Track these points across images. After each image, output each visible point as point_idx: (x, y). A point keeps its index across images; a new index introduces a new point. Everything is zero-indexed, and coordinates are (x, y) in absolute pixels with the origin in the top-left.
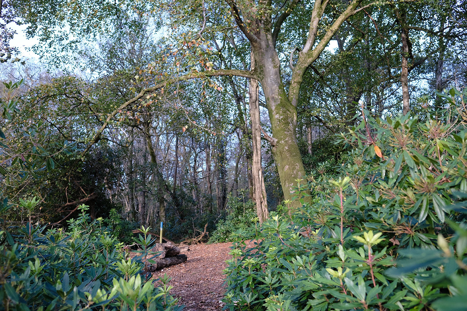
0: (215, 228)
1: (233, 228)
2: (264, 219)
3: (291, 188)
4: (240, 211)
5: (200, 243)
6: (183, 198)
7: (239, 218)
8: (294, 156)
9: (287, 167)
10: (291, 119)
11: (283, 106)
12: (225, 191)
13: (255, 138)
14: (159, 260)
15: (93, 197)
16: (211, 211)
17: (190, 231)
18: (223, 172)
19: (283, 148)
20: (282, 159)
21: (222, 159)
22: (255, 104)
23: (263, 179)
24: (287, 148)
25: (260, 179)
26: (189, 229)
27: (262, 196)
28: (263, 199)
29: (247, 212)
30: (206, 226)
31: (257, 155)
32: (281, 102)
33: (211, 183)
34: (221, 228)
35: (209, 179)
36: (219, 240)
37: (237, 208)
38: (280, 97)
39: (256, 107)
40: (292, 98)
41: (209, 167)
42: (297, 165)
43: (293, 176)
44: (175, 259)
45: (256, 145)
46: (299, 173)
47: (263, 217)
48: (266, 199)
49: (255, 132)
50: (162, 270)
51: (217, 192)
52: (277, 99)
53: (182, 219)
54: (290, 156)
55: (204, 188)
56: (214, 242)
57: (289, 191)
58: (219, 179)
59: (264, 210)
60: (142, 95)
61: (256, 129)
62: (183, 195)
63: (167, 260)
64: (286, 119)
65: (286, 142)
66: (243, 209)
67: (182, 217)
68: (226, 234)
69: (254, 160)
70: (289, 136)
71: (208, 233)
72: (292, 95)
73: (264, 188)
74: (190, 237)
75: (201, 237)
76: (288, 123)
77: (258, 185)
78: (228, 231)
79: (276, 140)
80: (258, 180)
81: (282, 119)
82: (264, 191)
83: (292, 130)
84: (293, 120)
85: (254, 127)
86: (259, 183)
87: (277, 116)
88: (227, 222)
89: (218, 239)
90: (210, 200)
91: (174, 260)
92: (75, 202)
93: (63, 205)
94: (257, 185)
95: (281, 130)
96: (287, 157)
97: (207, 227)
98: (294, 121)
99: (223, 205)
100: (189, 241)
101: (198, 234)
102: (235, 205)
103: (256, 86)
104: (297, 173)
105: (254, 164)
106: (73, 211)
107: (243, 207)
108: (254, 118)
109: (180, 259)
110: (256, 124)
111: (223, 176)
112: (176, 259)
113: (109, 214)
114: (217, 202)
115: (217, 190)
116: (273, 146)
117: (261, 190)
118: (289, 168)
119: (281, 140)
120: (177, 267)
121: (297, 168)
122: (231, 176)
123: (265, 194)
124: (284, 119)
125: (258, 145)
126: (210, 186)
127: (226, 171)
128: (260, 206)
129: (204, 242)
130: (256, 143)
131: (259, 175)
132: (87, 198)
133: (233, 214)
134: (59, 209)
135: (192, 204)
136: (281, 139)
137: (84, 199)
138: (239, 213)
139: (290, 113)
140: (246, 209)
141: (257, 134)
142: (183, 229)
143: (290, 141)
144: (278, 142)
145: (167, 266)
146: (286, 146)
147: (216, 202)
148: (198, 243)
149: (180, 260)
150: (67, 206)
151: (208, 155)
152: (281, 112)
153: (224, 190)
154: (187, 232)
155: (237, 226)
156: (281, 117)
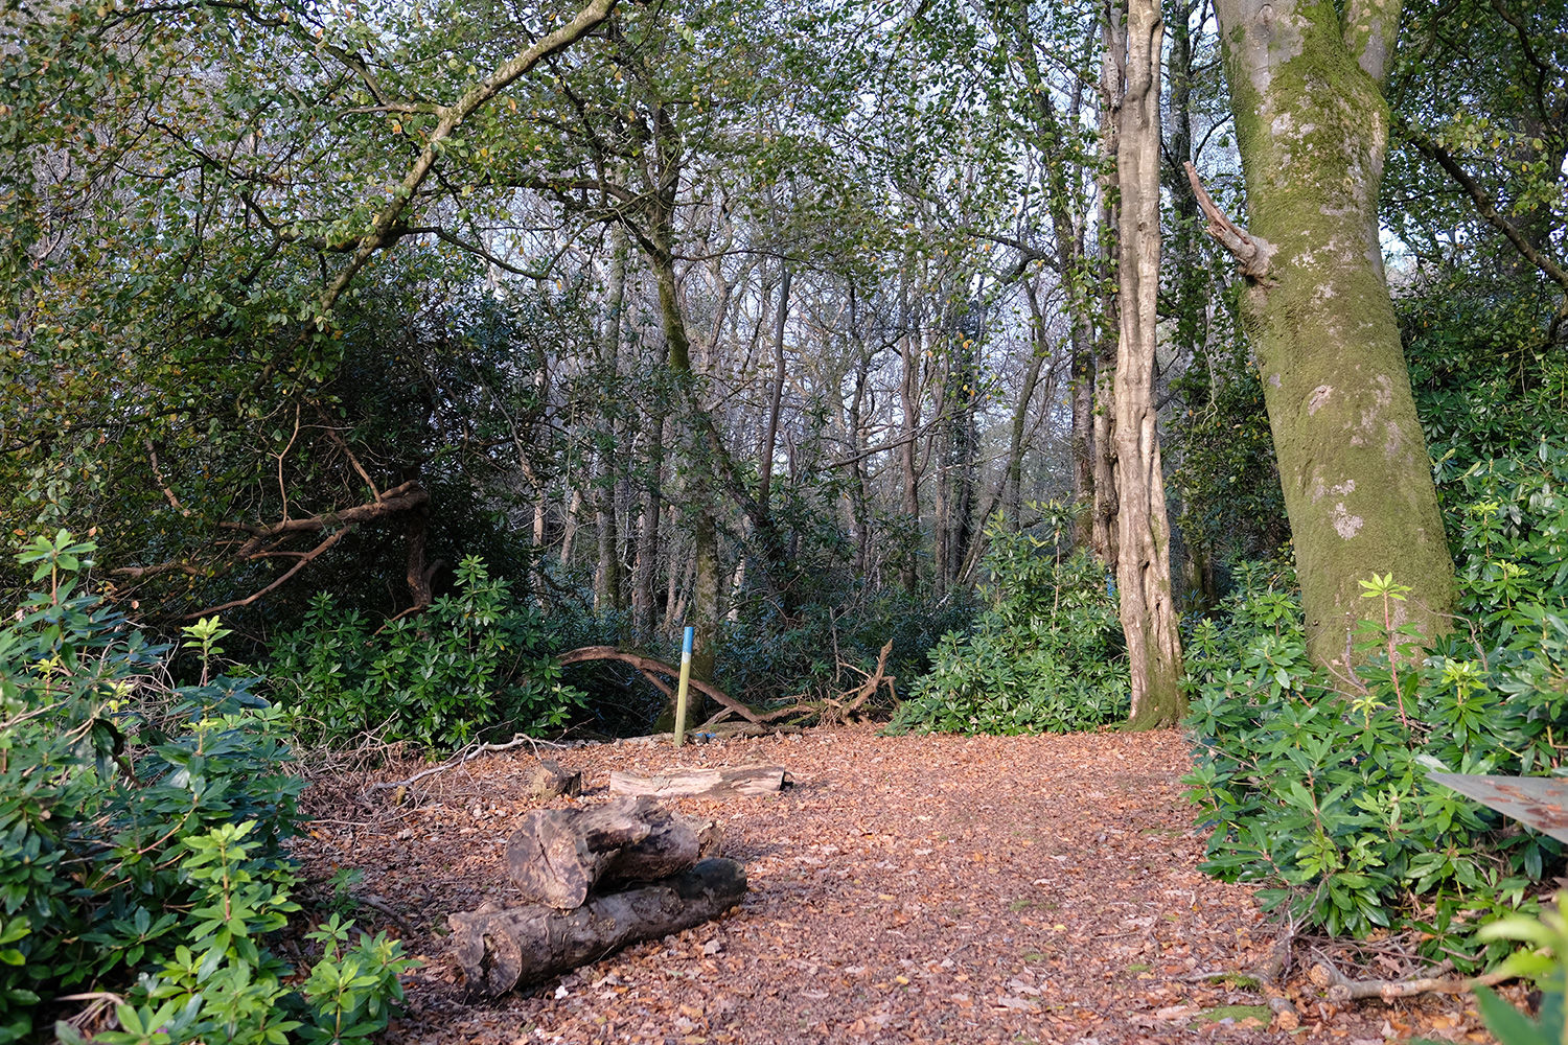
0: (925, 667)
1: (1003, 675)
2: (1152, 642)
3: (1340, 507)
4: (1038, 594)
5: (857, 720)
6: (799, 527)
7: (1034, 628)
8: (1366, 336)
9: (1325, 392)
10: (1356, 140)
11: (1319, 74)
12: (968, 510)
13: (1133, 267)
14: (542, 926)
15: (408, 501)
16: (912, 583)
17: (817, 666)
18: (965, 439)
19: (1308, 292)
20: (1299, 353)
21: (964, 388)
22: (1142, 106)
23: (1157, 461)
24: (1328, 293)
25: (1146, 460)
26: (815, 655)
27: (1147, 539)
28: (1150, 551)
29: (1068, 601)
30: (885, 650)
31: (1136, 345)
32: (1309, 52)
33: (916, 475)
34: (950, 667)
35: (911, 460)
36: (937, 720)
37: (1028, 584)
38: (1302, 23)
39: (1146, 123)
40: (1362, 37)
41: (914, 415)
42: (1379, 386)
43: (1355, 440)
44: (659, 903)
45: (1137, 300)
46: (1393, 427)
47: (1147, 632)
48: (1165, 551)
49: (1133, 238)
50: (561, 992)
51: (938, 511)
52: (1289, 34)
53: (790, 612)
54: (1345, 335)
55: (889, 492)
56: (913, 726)
57: (1329, 522)
58: (947, 461)
59: (1152, 604)
60: (600, 14)
61: (1140, 227)
62: (796, 515)
63: (606, 914)
64: (1329, 138)
65: (1326, 259)
66: (1050, 589)
67: (791, 604)
68: (969, 695)
69: (1122, 371)
70: (1346, 227)
71: (890, 679)
72: (1364, 21)
73: (1158, 501)
74: (815, 692)
75: (862, 697)
76: (1343, 162)
77: (1133, 484)
78: (982, 685)
79: (1270, 250)
80: (1133, 461)
81: (1308, 138)
82: (1161, 516)
83: (1363, 198)
84: (1365, 149)
85: (1132, 214)
86: (1139, 476)
87: (1281, 125)
88: (979, 644)
89: (934, 713)
90: (911, 539)
91: (656, 910)
92: (318, 518)
93: (264, 529)
94: (1128, 484)
95: (1303, 196)
96: (1326, 340)
97: (889, 658)
98: (1373, 152)
99: (960, 562)
100: (810, 708)
101: (852, 681)
102: (1018, 572)
103: (1152, 20)
104: (1380, 429)
105: (1120, 387)
106: (311, 555)
107: (1049, 577)
108: (1130, 172)
109: (700, 895)
110: (1140, 200)
111: (962, 454)
112: (671, 901)
113: (456, 578)
114: (938, 548)
115: (939, 504)
116: (1252, 280)
117: (1145, 509)
118: (1337, 399)
119: (1301, 249)
120: (667, 958)
121: (1382, 399)
122: (995, 456)
123: (1163, 531)
124: (1322, 140)
125: (1143, 300)
126: (915, 487)
127: (976, 435)
128: (1137, 581)
129: (875, 717)
130: (1135, 290)
131: (1139, 441)
132: (377, 505)
133: (1003, 608)
134: (249, 544)
135: (837, 551)
136: (1299, 245)
137: (365, 507)
138: (1031, 604)
139: (1355, 107)
140: (1064, 591)
141: (1142, 249)
142: (791, 657)
143: (1348, 257)
144: (1279, 260)
145: (601, 954)
146: (1324, 280)
147: (933, 547)
148: (849, 722)
149: (698, 906)
150: (284, 531)
151: (911, 366)
152: (1304, 103)
153: (968, 504)
154: (807, 668)
155: (1021, 665)
156: (1305, 129)
